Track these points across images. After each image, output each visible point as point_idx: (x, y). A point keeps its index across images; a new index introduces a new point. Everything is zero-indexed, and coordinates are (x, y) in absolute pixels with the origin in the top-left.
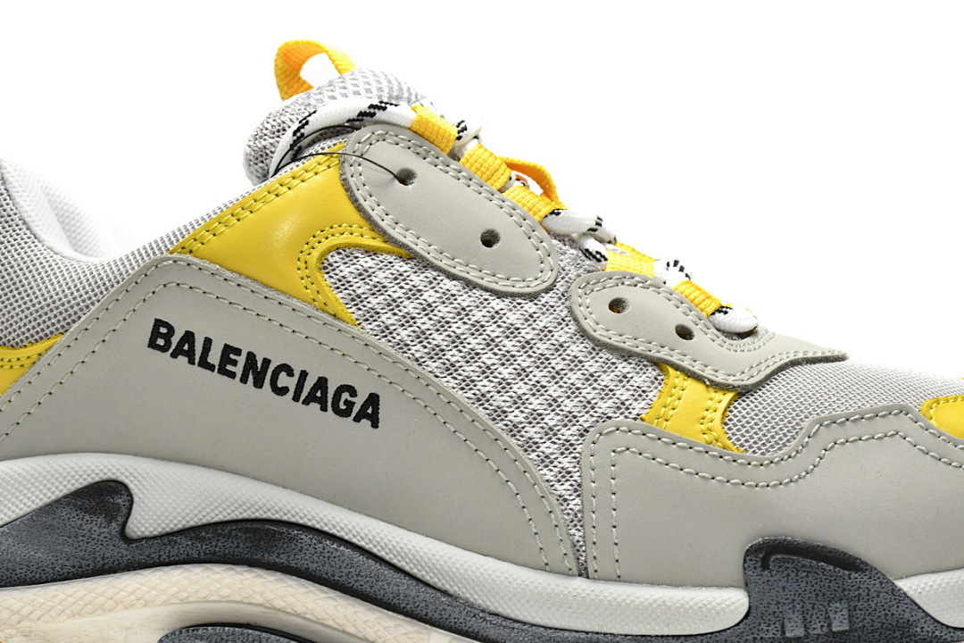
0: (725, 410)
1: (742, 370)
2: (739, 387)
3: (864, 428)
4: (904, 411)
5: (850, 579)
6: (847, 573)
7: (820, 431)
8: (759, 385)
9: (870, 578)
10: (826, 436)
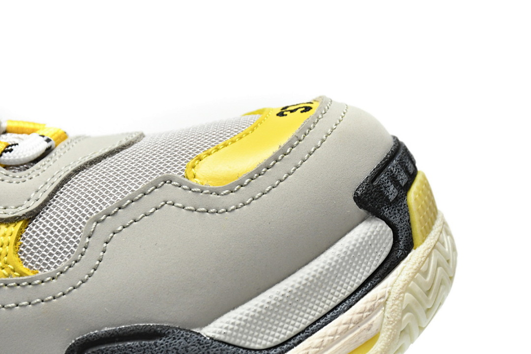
0: (17, 240)
1: (28, 198)
2: (24, 215)
3: (135, 210)
4: (168, 180)
5: (157, 346)
6: (152, 342)
7: (97, 229)
8: (44, 205)
9: (174, 338)
10: (104, 231)
